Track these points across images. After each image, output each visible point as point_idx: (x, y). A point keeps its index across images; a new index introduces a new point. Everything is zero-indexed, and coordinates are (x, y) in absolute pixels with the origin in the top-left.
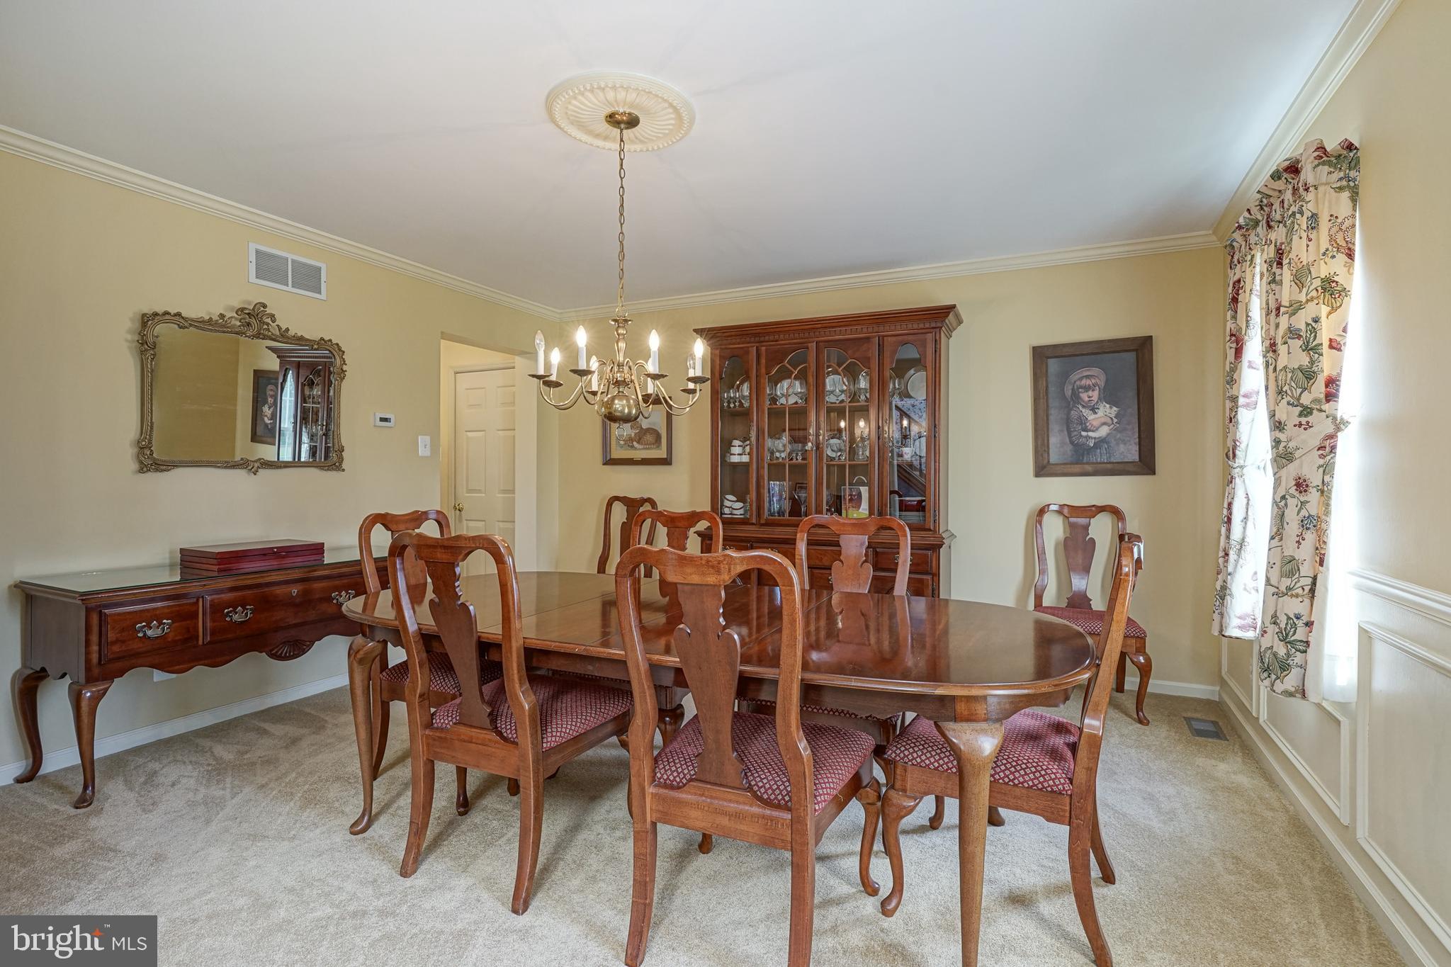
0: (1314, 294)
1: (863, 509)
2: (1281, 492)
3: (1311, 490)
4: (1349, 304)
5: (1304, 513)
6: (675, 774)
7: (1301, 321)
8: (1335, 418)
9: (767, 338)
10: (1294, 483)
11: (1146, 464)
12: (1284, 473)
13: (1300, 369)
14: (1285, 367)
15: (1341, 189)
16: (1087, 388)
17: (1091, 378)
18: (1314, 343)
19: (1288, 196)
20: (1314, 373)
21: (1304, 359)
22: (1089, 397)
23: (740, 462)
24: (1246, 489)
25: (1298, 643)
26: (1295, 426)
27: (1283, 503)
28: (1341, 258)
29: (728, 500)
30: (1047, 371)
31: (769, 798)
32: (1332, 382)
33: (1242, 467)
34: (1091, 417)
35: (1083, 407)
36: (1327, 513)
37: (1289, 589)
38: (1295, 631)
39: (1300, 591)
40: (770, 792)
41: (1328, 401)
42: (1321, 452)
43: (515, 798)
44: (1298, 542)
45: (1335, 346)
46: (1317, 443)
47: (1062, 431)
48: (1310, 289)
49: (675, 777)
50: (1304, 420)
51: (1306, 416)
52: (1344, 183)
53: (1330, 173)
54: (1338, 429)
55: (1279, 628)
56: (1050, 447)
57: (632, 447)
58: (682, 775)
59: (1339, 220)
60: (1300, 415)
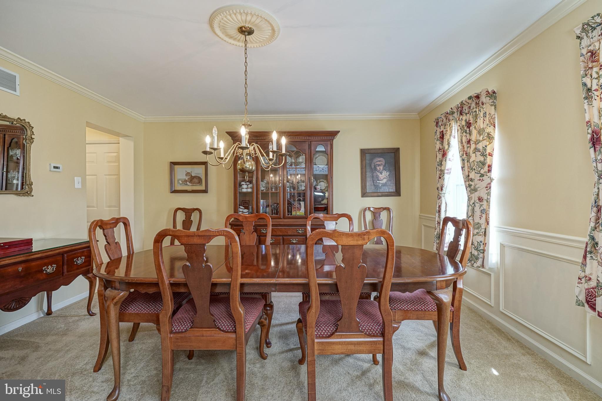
0: (486, 138)
1: (302, 211)
2: (472, 201)
3: (484, 201)
4: (494, 142)
5: (482, 208)
6: (324, 331)
7: (480, 146)
8: (491, 178)
9: (260, 138)
10: (478, 199)
11: (397, 193)
12: (473, 195)
13: (480, 162)
14: (474, 161)
15: (492, 105)
16: (379, 165)
17: (380, 161)
18: (485, 154)
19: (473, 105)
20: (485, 163)
21: (482, 159)
22: (380, 168)
23: (247, 192)
24: (446, 201)
25: (481, 250)
26: (478, 180)
27: (473, 205)
28: (492, 127)
29: (240, 208)
30: (366, 158)
31: (369, 333)
32: (490, 166)
33: (444, 194)
34: (380, 176)
35: (378, 172)
36: (489, 208)
37: (477, 233)
38: (480, 247)
39: (481, 233)
40: (369, 331)
41: (488, 172)
42: (487, 189)
43: (193, 360)
44: (480, 218)
45: (491, 155)
46: (485, 186)
47: (371, 180)
48: (485, 136)
49: (324, 333)
50: (481, 178)
51: (482, 177)
52: (493, 103)
53: (489, 100)
54: (491, 182)
55: (475, 246)
56: (367, 186)
57: (187, 184)
58: (327, 331)
59: (491, 115)
60: (480, 177)
